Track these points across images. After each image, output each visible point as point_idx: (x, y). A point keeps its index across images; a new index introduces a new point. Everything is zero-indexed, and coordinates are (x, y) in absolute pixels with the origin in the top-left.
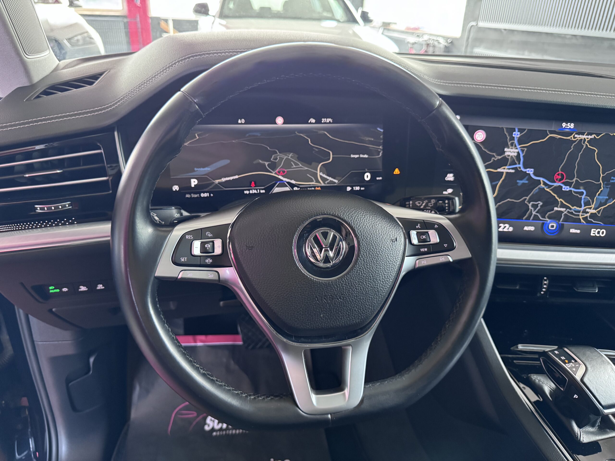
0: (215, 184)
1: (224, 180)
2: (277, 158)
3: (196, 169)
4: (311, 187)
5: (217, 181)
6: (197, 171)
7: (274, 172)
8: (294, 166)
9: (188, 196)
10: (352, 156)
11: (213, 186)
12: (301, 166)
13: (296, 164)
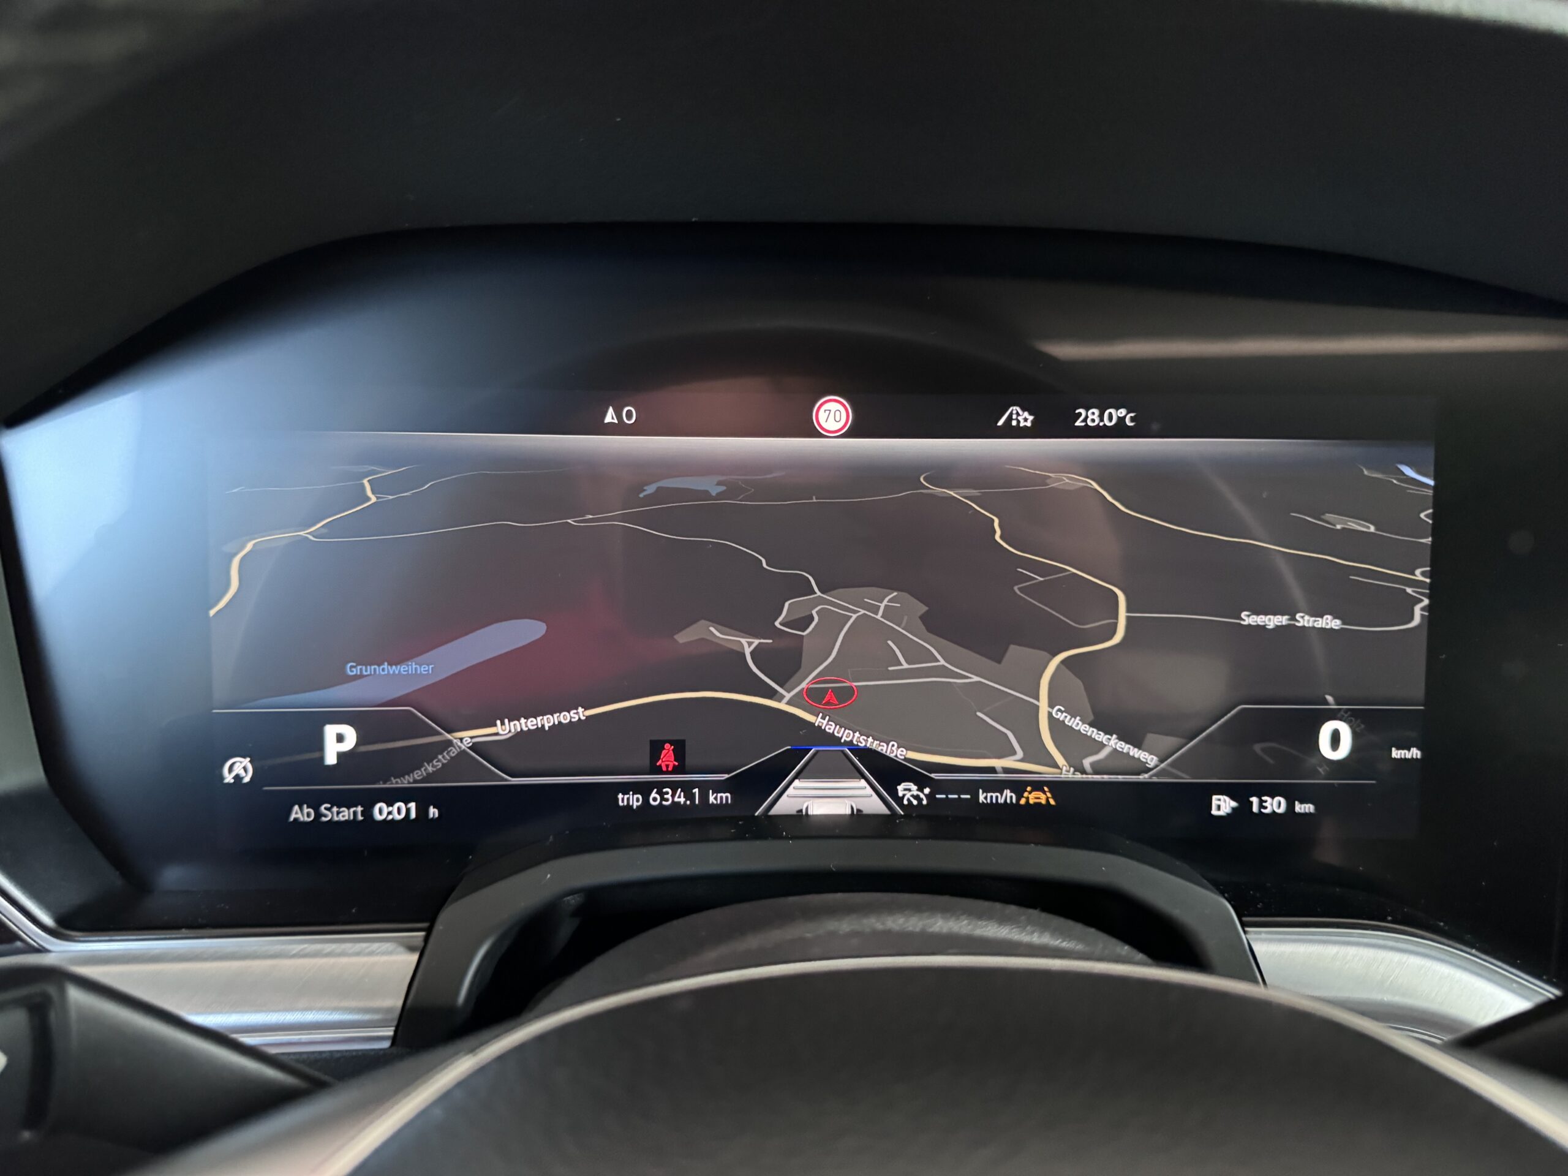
0: (454, 752)
1: (505, 729)
2: (812, 618)
3: (352, 670)
4: (998, 786)
5: (465, 738)
6: (360, 676)
7: (788, 696)
8: (906, 666)
9: (299, 815)
10: (1249, 619)
11: (443, 759)
12: (942, 662)
13: (914, 654)
